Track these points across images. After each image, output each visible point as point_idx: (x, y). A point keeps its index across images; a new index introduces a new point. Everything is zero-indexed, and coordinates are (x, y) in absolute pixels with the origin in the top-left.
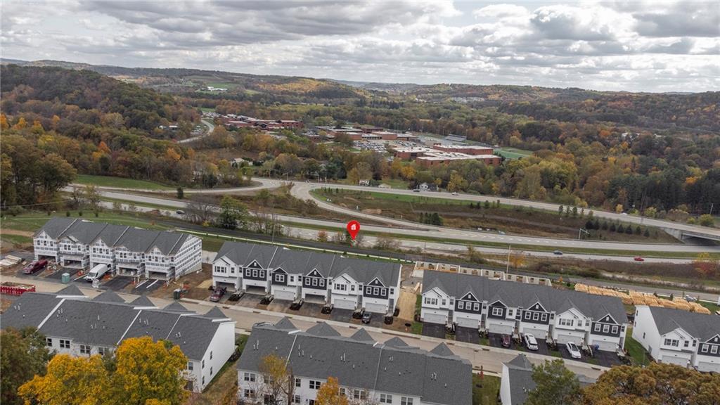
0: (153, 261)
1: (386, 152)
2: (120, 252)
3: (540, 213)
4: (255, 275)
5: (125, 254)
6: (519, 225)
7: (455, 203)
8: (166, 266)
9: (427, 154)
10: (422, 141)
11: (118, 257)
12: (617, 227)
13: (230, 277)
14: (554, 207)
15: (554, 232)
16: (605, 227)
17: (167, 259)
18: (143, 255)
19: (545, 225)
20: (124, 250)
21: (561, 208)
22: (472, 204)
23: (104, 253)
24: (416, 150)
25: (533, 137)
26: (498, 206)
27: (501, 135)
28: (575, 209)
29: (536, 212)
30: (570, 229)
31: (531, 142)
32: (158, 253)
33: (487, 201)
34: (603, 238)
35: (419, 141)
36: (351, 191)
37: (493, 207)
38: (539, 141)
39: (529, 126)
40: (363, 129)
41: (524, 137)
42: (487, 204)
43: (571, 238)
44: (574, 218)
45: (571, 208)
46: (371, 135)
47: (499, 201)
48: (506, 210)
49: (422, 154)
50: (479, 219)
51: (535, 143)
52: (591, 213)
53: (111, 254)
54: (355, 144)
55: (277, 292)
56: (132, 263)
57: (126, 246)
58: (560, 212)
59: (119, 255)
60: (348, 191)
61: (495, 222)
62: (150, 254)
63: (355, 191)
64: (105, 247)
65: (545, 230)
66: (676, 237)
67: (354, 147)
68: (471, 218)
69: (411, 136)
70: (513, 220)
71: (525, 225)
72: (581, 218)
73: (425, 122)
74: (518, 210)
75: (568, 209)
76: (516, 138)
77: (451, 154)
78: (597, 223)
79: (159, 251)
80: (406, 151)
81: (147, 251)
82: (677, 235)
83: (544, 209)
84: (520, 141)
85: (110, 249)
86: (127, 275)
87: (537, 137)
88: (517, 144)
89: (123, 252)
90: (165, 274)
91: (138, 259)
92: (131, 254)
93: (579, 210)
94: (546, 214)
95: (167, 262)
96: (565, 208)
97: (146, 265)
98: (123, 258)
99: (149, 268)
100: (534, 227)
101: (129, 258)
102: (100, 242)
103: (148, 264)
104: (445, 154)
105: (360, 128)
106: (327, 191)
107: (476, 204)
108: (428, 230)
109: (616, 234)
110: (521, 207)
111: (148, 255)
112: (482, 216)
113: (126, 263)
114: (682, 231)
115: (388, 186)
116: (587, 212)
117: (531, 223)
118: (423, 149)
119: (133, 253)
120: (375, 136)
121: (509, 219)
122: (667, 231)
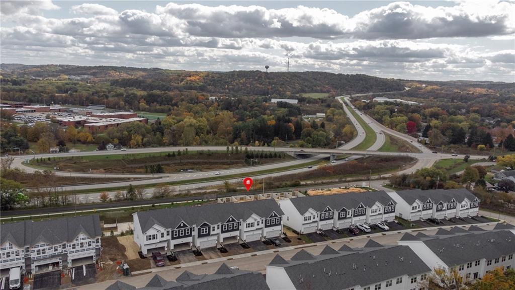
0: (78, 248)
1: (50, 122)
2: (36, 249)
3: (215, 153)
4: (182, 234)
5: (44, 249)
6: (206, 163)
7: (156, 155)
8: (93, 249)
9: (88, 121)
10: (74, 111)
11: (34, 255)
12: (264, 155)
13: (161, 242)
14: (224, 148)
15: (229, 164)
16: (257, 156)
17: (93, 242)
18: (65, 244)
19: (222, 161)
20: (42, 246)
21: (228, 148)
22: (169, 154)
23: (13, 256)
24: (77, 119)
25: (155, 103)
26: (187, 153)
27: (131, 103)
28: (237, 148)
29: (212, 153)
30: (237, 160)
31: (155, 106)
32: (83, 239)
33: (179, 150)
34: (260, 163)
35: (72, 111)
36: (62, 158)
37: (184, 154)
38: (160, 106)
39: (149, 96)
40: (11, 104)
41: (148, 103)
42: (179, 152)
43: (244, 166)
44: (237, 153)
45: (234, 148)
46: (23, 109)
47: (187, 149)
48: (193, 155)
49: (85, 122)
50: (179, 164)
51: (158, 107)
52: (246, 149)
53: (22, 255)
54: (13, 118)
55: (201, 243)
56: (53, 256)
57: (44, 241)
58: (228, 151)
59: (36, 253)
60: (59, 158)
61: (189, 164)
62: (75, 242)
63: (66, 157)
64: (15, 249)
65: (224, 164)
66: (292, 155)
67: (14, 121)
68: (173, 164)
69: (62, 108)
70: (201, 161)
71: (210, 162)
72: (241, 152)
73: (61, 96)
74: (201, 154)
75: (232, 148)
76: (143, 104)
77: (108, 119)
78: (252, 154)
79: (85, 237)
80: (71, 120)
81: (69, 240)
82: (292, 154)
83: (217, 151)
84: (147, 107)
85: (20, 250)
86: (44, 271)
87: (157, 102)
88: (145, 109)
89: (41, 248)
90: (92, 257)
91: (60, 250)
92: (51, 248)
93: (239, 148)
94: (219, 153)
95: (94, 245)
96: (230, 148)
97: (69, 255)
98: (41, 255)
99: (71, 257)
100: (216, 163)
101: (49, 253)
102: (7, 245)
103: (70, 253)
104: (104, 120)
105: (7, 104)
106: (40, 161)
107: (172, 154)
108: (161, 178)
109: (264, 159)
110: (203, 151)
111: (72, 244)
112: (179, 161)
113: (45, 258)
114: (295, 152)
115: (78, 150)
116: (244, 148)
117: (213, 161)
118: (84, 118)
119: (54, 246)
120: (27, 109)
121: (198, 160)
122: (288, 153)
